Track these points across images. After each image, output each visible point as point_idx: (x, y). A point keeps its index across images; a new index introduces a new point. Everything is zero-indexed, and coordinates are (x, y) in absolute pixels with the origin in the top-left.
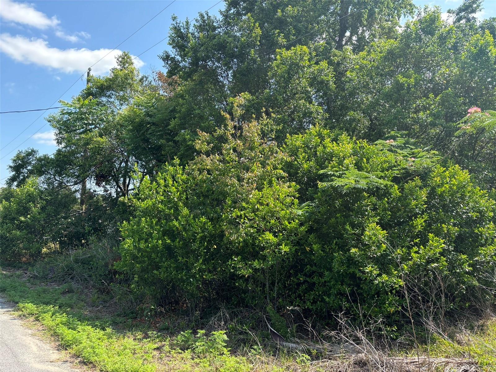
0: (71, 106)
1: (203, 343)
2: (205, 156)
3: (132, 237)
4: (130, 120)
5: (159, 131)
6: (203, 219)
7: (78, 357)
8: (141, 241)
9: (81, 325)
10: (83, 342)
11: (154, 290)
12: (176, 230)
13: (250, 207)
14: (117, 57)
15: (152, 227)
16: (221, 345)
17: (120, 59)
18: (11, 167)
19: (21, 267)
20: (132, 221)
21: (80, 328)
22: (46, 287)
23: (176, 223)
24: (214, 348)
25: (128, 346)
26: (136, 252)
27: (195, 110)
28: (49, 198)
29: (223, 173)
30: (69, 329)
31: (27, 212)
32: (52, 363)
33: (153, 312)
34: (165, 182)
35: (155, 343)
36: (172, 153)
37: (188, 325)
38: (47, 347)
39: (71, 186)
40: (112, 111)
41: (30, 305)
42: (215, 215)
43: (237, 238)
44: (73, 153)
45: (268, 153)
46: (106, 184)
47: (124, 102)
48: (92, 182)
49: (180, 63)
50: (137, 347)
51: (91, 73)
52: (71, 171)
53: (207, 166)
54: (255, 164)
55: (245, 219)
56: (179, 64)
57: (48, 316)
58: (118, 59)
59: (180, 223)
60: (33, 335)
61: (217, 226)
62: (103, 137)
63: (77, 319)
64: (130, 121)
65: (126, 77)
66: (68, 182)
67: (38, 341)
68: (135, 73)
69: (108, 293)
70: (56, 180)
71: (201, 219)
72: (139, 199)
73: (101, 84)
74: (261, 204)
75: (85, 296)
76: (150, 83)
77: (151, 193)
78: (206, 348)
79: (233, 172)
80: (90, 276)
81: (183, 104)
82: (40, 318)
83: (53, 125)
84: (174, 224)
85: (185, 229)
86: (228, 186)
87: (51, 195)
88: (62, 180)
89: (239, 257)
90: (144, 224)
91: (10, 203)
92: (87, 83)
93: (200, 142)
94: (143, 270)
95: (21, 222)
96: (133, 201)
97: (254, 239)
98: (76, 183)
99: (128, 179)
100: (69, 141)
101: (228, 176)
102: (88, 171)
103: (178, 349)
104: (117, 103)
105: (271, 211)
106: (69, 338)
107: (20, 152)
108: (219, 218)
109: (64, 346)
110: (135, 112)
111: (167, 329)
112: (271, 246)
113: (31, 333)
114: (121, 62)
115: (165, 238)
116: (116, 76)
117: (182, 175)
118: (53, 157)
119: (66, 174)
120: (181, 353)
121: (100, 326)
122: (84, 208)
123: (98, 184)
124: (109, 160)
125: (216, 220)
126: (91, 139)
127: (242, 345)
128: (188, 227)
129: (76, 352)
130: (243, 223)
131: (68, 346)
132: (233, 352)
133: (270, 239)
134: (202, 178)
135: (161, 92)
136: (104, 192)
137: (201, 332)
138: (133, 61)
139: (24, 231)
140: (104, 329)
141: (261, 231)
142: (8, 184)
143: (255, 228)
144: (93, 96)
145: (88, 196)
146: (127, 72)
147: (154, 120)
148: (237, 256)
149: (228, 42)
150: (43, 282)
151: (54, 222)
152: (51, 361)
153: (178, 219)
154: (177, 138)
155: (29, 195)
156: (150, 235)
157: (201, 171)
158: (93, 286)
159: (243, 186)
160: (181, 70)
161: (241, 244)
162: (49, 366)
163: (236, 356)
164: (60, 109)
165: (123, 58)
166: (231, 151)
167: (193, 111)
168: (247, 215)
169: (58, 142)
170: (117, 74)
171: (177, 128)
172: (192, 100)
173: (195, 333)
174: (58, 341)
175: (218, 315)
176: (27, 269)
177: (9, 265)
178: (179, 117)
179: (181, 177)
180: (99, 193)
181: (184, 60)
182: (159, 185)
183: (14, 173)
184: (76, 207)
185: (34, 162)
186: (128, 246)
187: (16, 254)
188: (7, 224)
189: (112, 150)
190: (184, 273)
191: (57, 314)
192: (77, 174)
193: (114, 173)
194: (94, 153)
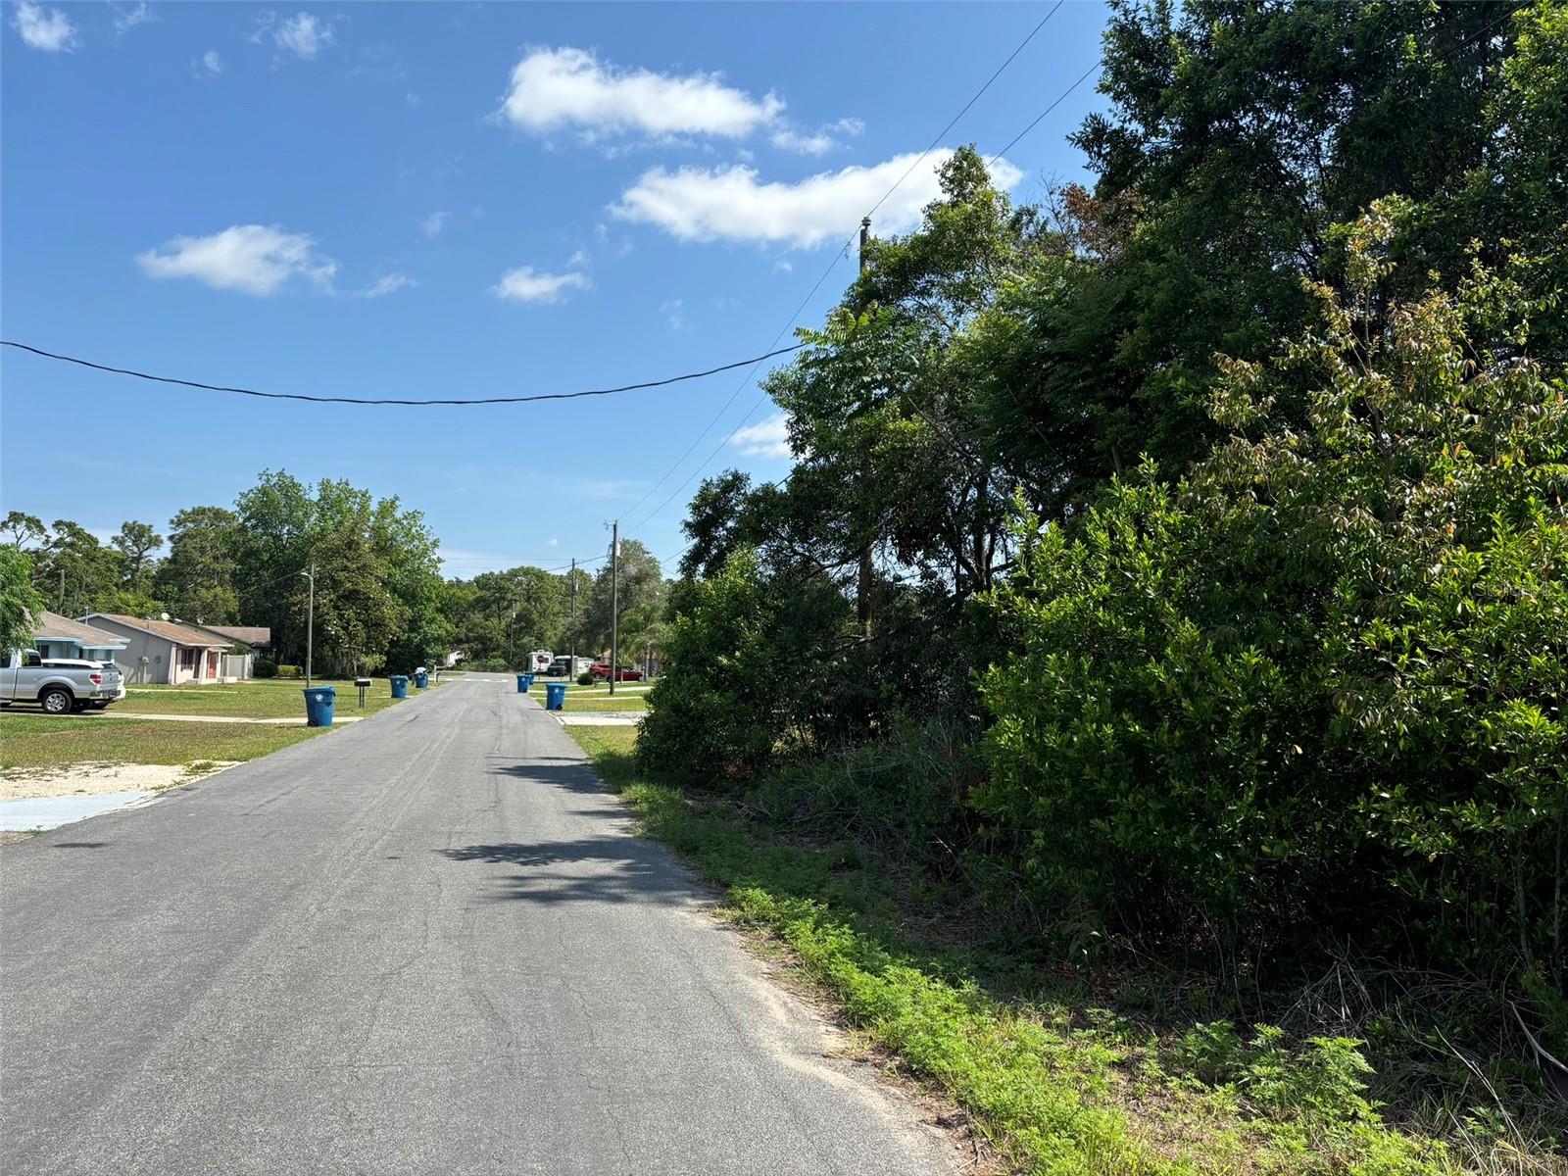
0: (826, 339)
1: (1278, 1070)
2: (1245, 442)
3: (1019, 712)
4: (988, 353)
5: (1084, 377)
6: (1252, 657)
7: (895, 1052)
8: (1048, 727)
9: (892, 963)
10: (904, 1011)
11: (1096, 882)
12: (1157, 692)
13: (1434, 607)
14: (940, 167)
15: (1079, 684)
16: (1347, 1086)
17: (950, 173)
18: (688, 525)
19: (726, 791)
20: (1013, 664)
21: (892, 971)
22: (791, 849)
23: (1158, 672)
24: (1321, 1092)
25: (1030, 1043)
26: (1033, 759)
27: (1200, 290)
28: (781, 603)
29: (1317, 493)
30: (863, 971)
31: (732, 643)
32: (827, 1060)
33: (1097, 950)
34: (1112, 539)
35: (1113, 1046)
36: (1127, 442)
37: (1217, 1004)
38: (811, 1012)
39: (832, 566)
40: (934, 334)
41: (758, 894)
42: (1294, 642)
43: (1387, 721)
44: (833, 474)
45: (1501, 405)
46: (927, 557)
47: (968, 302)
48: (886, 554)
49: (1141, 143)
50: (1056, 1049)
51: (872, 234)
52: (832, 525)
53: (1256, 473)
54: (1445, 451)
55: (1413, 654)
56: (1138, 149)
57: (804, 928)
58: (943, 176)
59: (1168, 670)
60: (773, 977)
61: (1305, 679)
62: (914, 416)
63: (880, 945)
64: (990, 358)
65: (971, 224)
66: (825, 556)
67: (785, 994)
68: (997, 205)
69: (955, 878)
70: (796, 553)
71: (1245, 655)
72: (1031, 595)
73: (901, 260)
74: (1482, 598)
75: (892, 881)
76: (1043, 228)
77: (1068, 575)
78: (1292, 1087)
79: (1353, 487)
80: (901, 825)
81: (1160, 277)
82: (787, 930)
83: (780, 401)
84: (1152, 673)
85: (1188, 690)
86: (1337, 537)
87: (785, 596)
88: (810, 552)
89: (1399, 789)
90: (1053, 674)
91: (693, 619)
92: (862, 264)
93: (1226, 394)
94: (1059, 817)
95: (722, 669)
96: (1013, 602)
97: (1458, 725)
98: (844, 559)
99: (988, 538)
100: (822, 439)
101: (1338, 502)
102: (876, 521)
103: (1189, 1075)
104: (947, 307)
105: (1528, 624)
106: (866, 995)
107: (707, 485)
108: (1307, 651)
109: (853, 1017)
110: (1003, 329)
111: (1147, 1006)
112: (1534, 753)
113: (767, 971)
114: (952, 181)
115: (1125, 716)
116: (941, 228)
117: (1169, 510)
118: (783, 488)
119: (821, 535)
120: (1203, 1091)
121: (944, 972)
122: (869, 628)
123: (905, 558)
124: (933, 484)
125: (1298, 659)
126: (880, 427)
127: (1428, 1097)
128: (1197, 684)
129: (888, 1039)
130: (1410, 668)
131: (864, 1018)
132: (1395, 1117)
133: (1530, 727)
134: (1239, 516)
135: (1080, 252)
136: (922, 578)
137: (1269, 1032)
138: (989, 170)
139: (730, 693)
140: (954, 983)
141: (1490, 698)
142: (684, 570)
143: (1461, 685)
144: (879, 298)
145: (879, 592)
146: (970, 207)
147: (1066, 343)
148: (1389, 782)
149: (1314, 31)
150: (783, 834)
151: (798, 670)
152: (825, 1052)
153: (1166, 657)
154: (1141, 393)
155: (736, 598)
156: (1074, 706)
157: (1232, 492)
158: (912, 855)
159: (1397, 534)
160: (1143, 168)
161: (1402, 743)
162: (821, 1068)
163: (1407, 1134)
164: (798, 351)
165: (958, 168)
166: (1346, 413)
167: (1193, 295)
168: (1424, 638)
169: (794, 448)
170: (945, 219)
171: (1140, 358)
172: (1189, 256)
173: (1245, 1031)
174: (837, 1000)
175: (1327, 980)
176: (740, 797)
177: (698, 784)
178: (1148, 322)
179: (1166, 516)
180: (907, 582)
181: (1156, 132)
182: (1092, 547)
183: (696, 540)
184: (849, 625)
185: (740, 508)
186: (1010, 739)
187: (712, 755)
188: (688, 676)
189: (939, 453)
190: (1191, 833)
191: (828, 925)
192: (845, 531)
193: (947, 520)
194: (890, 467)
